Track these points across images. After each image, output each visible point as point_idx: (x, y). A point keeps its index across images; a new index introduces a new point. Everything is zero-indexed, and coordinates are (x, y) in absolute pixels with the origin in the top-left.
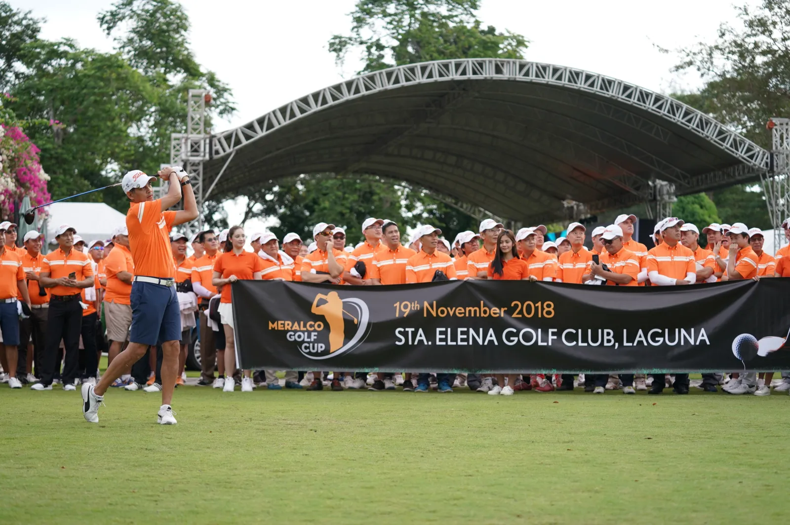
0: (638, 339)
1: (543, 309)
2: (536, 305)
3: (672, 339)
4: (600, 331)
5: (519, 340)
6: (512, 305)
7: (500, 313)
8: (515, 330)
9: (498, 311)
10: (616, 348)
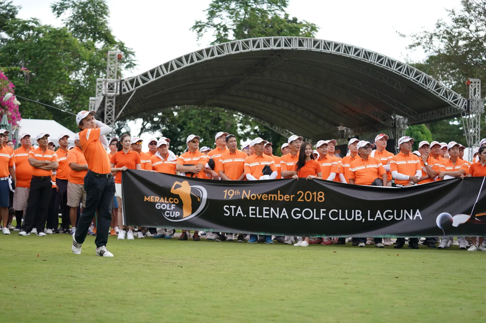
0: (377, 216)
1: (317, 196)
2: (313, 194)
3: (398, 216)
4: (353, 211)
5: (302, 215)
6: (298, 193)
7: (290, 199)
8: (299, 210)
9: (289, 197)
10: (363, 222)
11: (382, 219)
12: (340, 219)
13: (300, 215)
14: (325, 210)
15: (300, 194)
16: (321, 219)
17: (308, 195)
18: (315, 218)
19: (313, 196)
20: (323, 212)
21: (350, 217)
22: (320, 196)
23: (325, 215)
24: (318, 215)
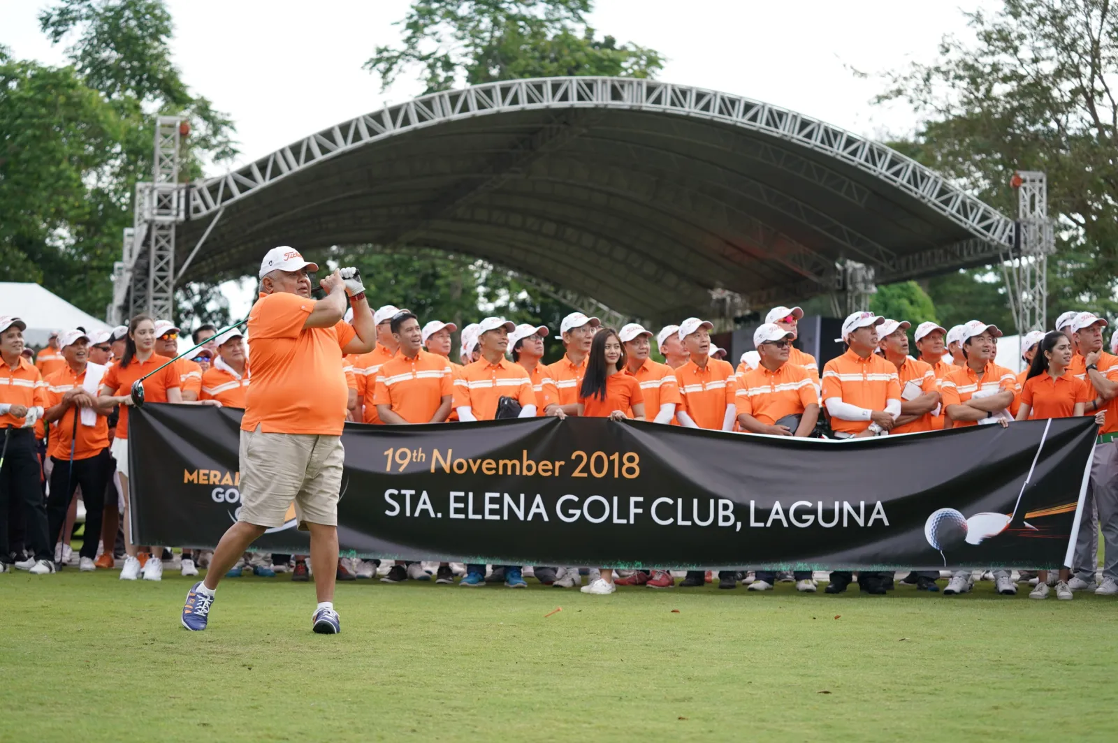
0: (773, 516)
1: (621, 464)
2: (612, 458)
3: (828, 518)
4: (712, 502)
5: (582, 513)
6: (573, 457)
7: (553, 471)
8: (576, 499)
9: (550, 467)
10: (738, 529)
11: (786, 525)
12: (680, 522)
13: (578, 512)
14: (641, 499)
15: (580, 458)
16: (632, 521)
17: (599, 461)
18: (616, 520)
19: (611, 463)
20: (637, 505)
21: (704, 516)
22: (627, 465)
23: (640, 511)
24: (624, 513)
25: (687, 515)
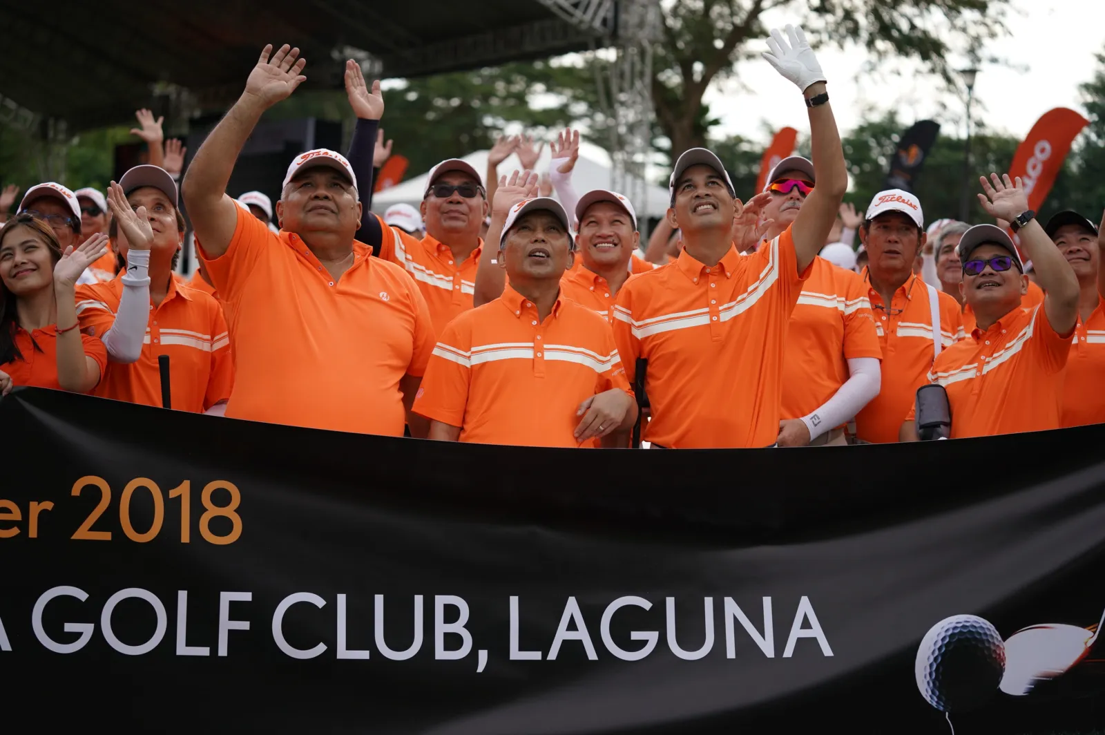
0: (562, 634)
1: (197, 509)
2: (173, 494)
3: (690, 637)
4: (419, 600)
5: (98, 631)
6: (76, 490)
7: (23, 524)
8: (83, 596)
9: (16, 515)
10: (481, 668)
11: (592, 655)
12: (343, 653)
13: (86, 630)
14: (247, 596)
15: (93, 494)
16: (223, 651)
17: (142, 502)
18: (182, 649)
19: (173, 507)
20: (237, 611)
21: (399, 638)
22: (212, 511)
23: (245, 625)
24: (203, 630)
25: (360, 635)
